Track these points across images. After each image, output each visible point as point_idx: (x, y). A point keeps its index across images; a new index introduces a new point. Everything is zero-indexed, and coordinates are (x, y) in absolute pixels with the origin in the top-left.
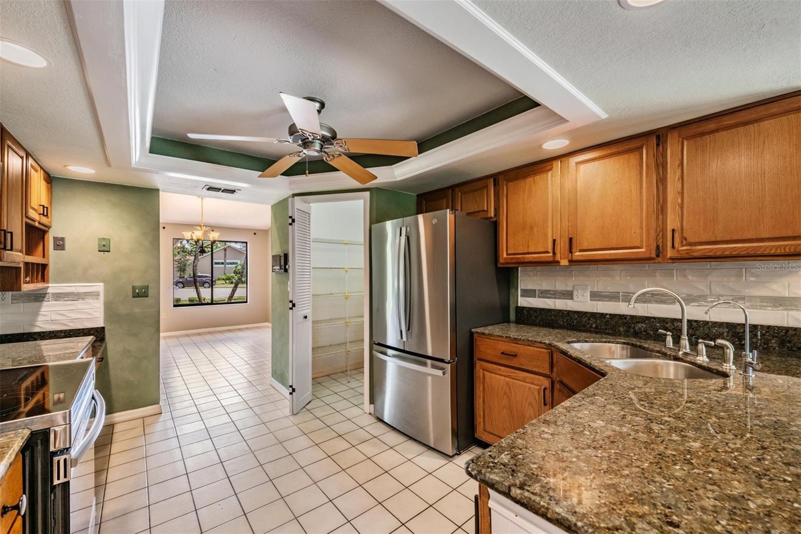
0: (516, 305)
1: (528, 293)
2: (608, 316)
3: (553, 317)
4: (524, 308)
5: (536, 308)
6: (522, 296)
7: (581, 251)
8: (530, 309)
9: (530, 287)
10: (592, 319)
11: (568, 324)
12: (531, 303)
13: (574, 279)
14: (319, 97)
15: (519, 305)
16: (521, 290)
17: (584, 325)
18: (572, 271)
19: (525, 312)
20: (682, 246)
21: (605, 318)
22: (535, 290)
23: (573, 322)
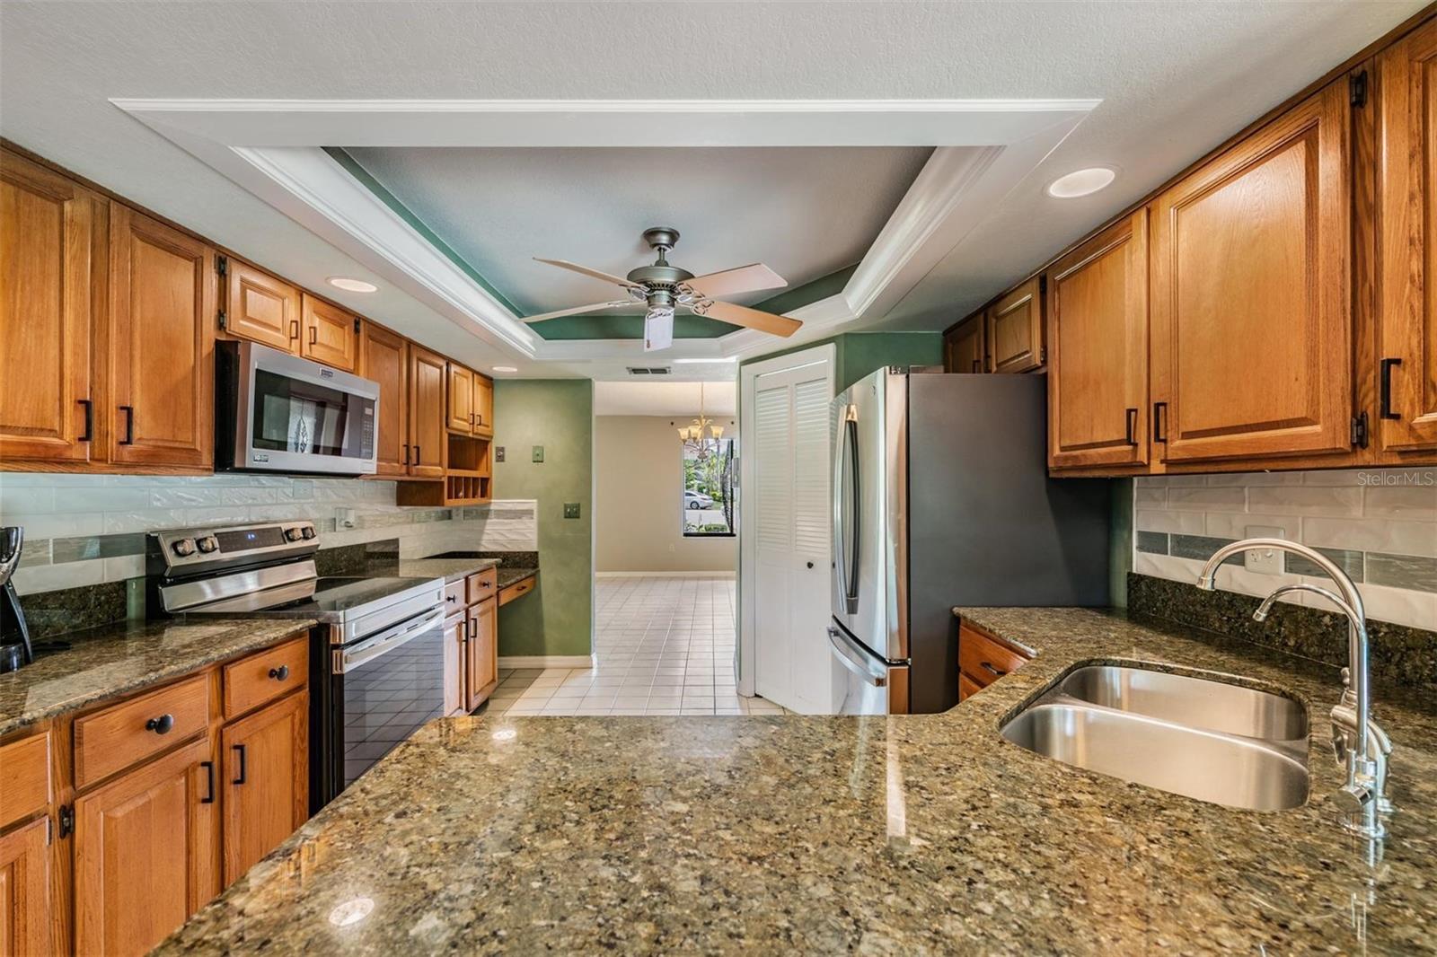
0: (1127, 571)
1: (1154, 543)
2: (1327, 619)
3: (1198, 608)
4: (1141, 578)
5: (1165, 580)
6: (1140, 548)
7: (1187, 435)
8: (1154, 581)
9: (1154, 529)
10: (1286, 623)
11: (1231, 629)
12: (1157, 569)
13: (1247, 510)
14: (665, 227)
15: (1134, 571)
16: (1140, 534)
17: (1267, 637)
18: (1243, 488)
19: (1144, 588)
20: (1426, 411)
21: (1318, 624)
22: (1165, 536)
23: (1242, 625)
